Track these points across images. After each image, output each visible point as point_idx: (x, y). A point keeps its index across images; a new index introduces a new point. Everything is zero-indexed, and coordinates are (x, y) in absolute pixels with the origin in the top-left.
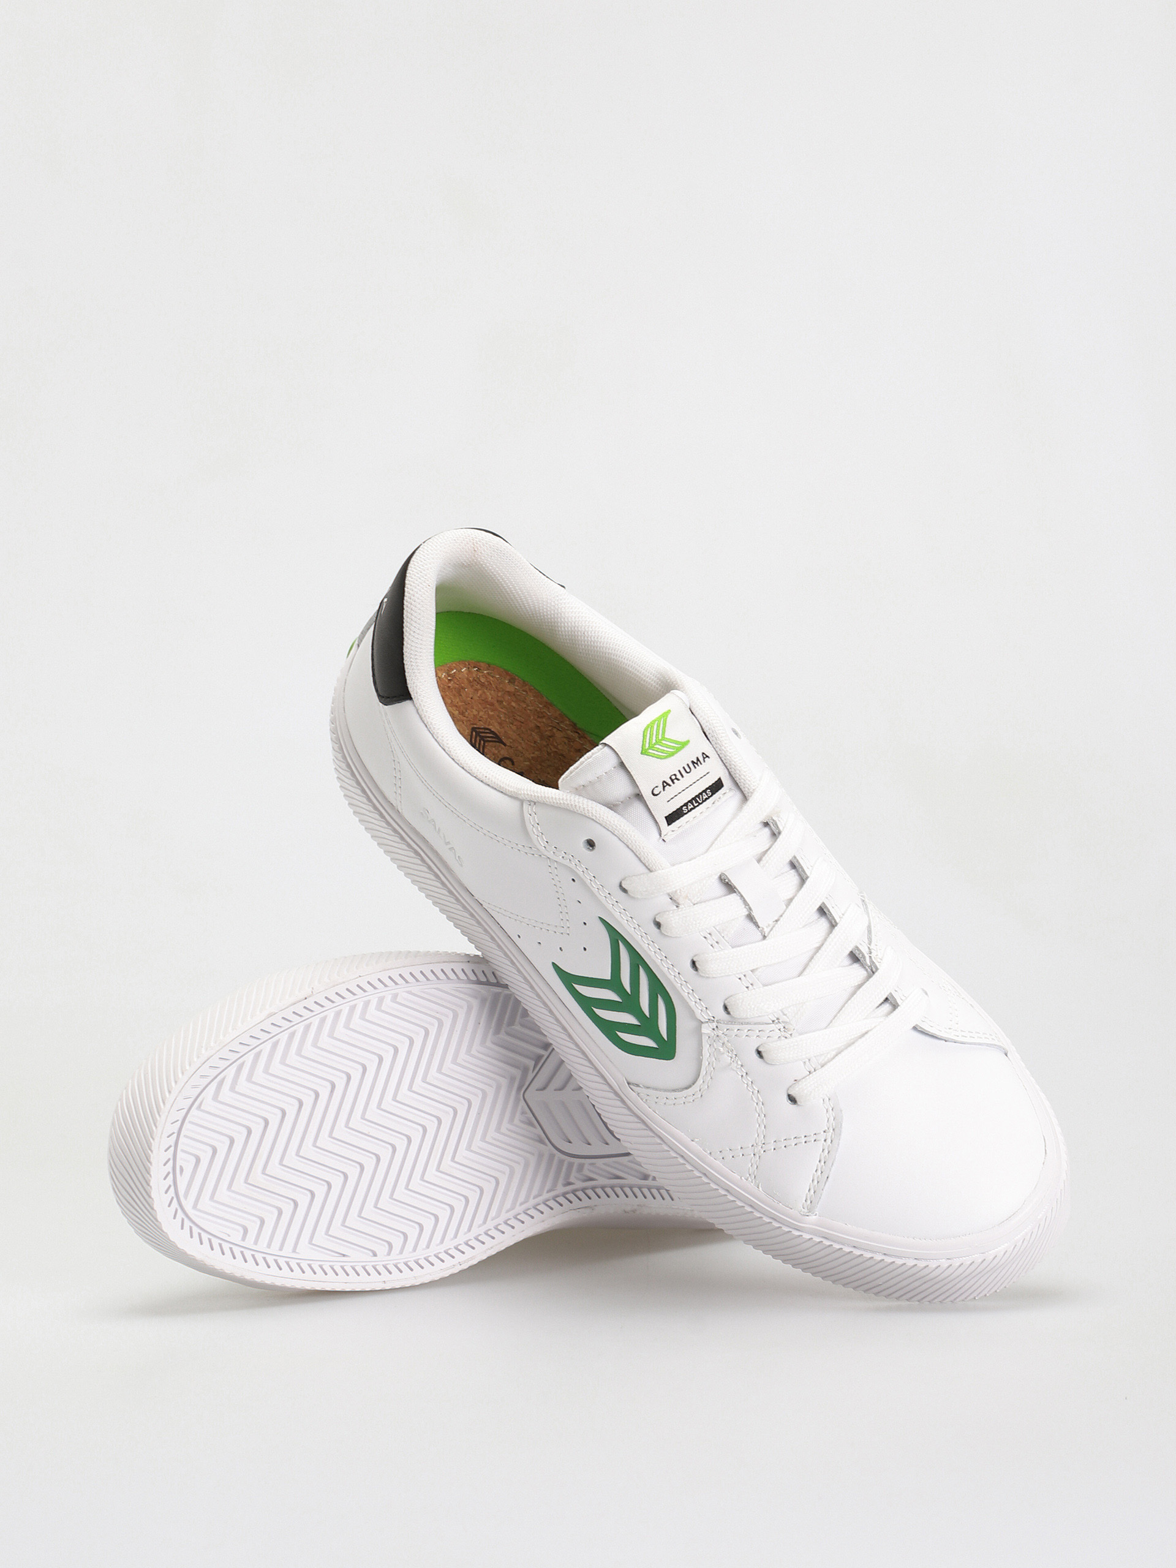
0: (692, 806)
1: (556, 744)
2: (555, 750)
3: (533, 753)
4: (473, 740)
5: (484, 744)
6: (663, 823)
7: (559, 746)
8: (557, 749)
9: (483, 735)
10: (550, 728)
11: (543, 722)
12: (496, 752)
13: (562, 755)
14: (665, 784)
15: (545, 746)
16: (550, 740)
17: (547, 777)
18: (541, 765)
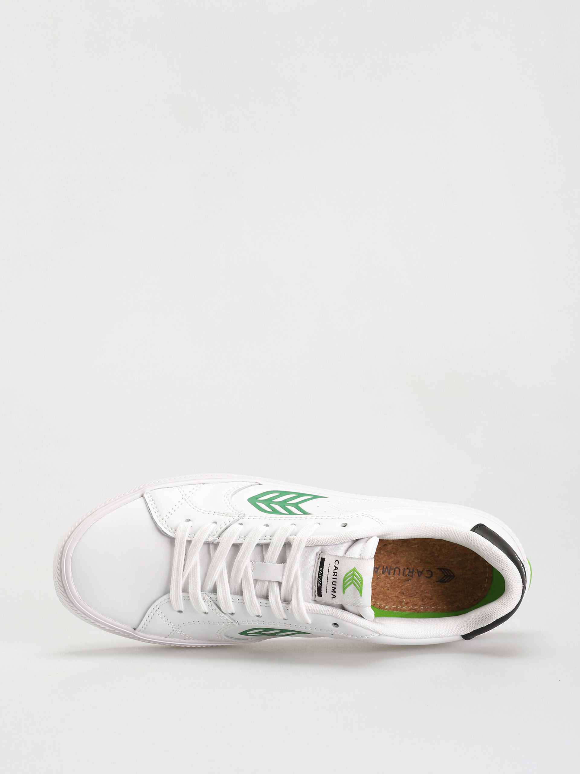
1: (418, 599)
2: (416, 596)
3: (423, 588)
4: (450, 572)
5: (445, 574)
6: (324, 556)
7: (416, 599)
8: (416, 598)
9: (448, 578)
10: (426, 603)
11: (431, 603)
12: (437, 576)
13: (411, 597)
14: (336, 568)
15: (421, 594)
16: (422, 598)
17: (409, 583)
18: (416, 586)
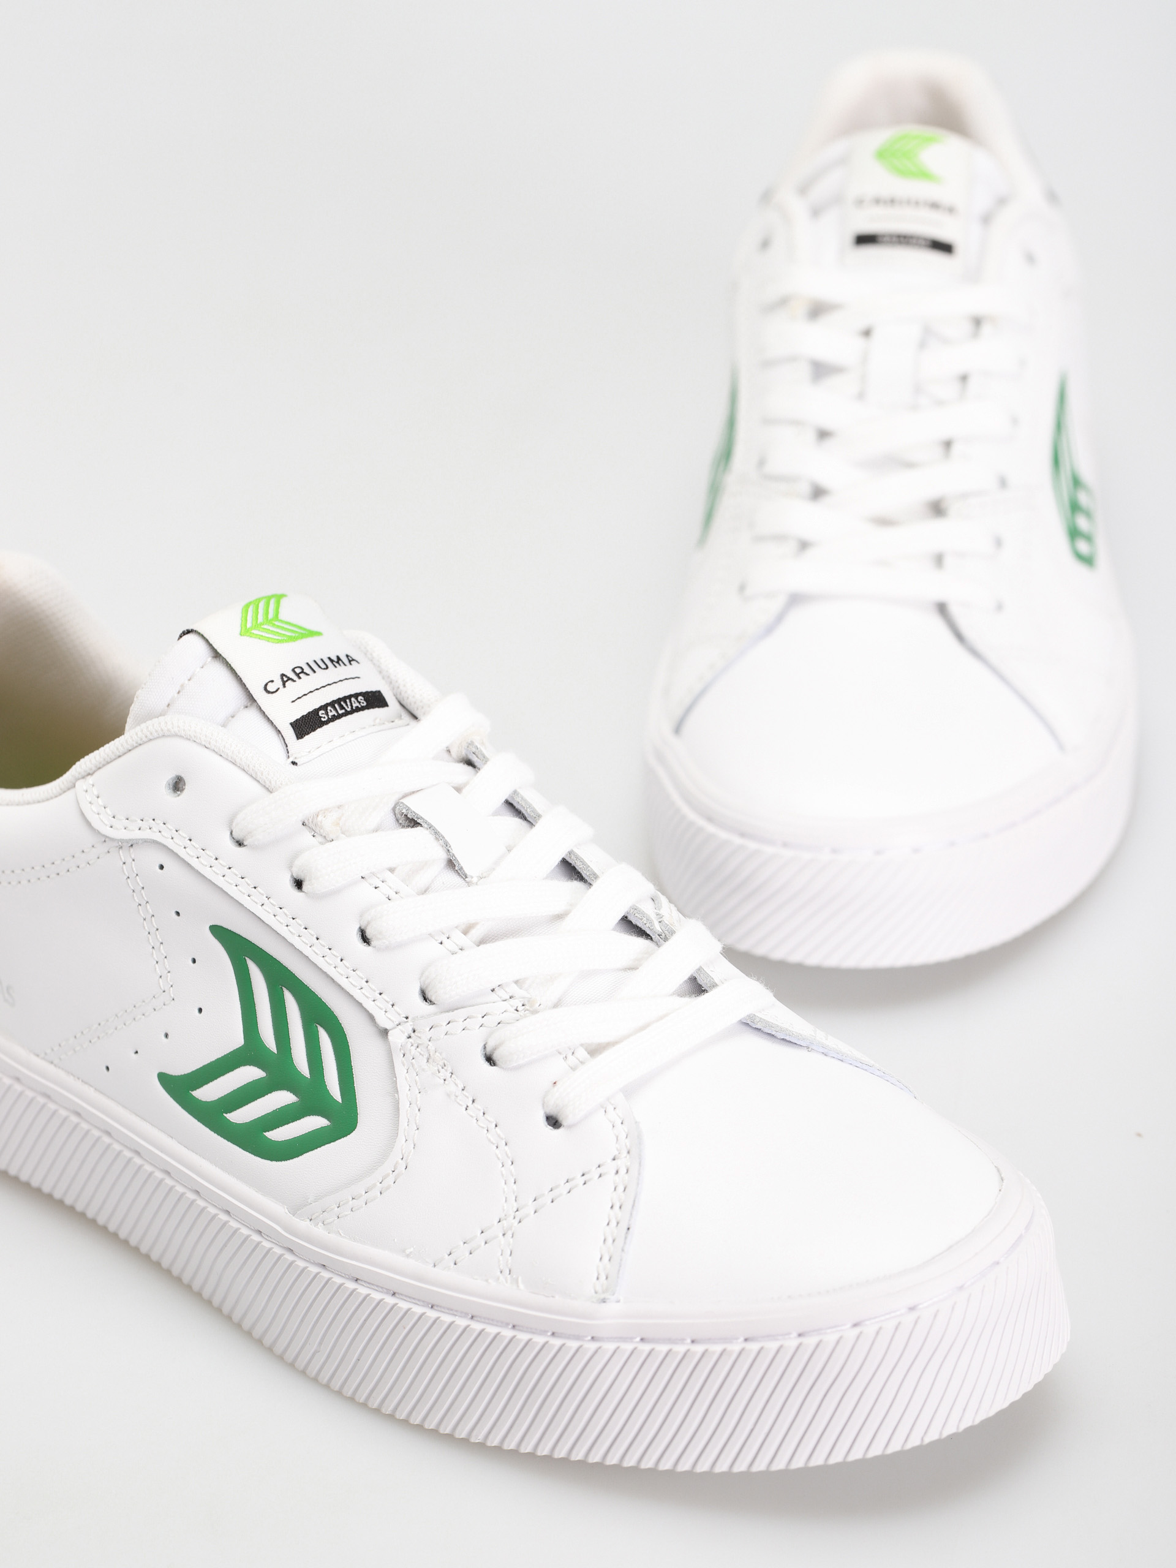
0: (334, 713)
6: (289, 733)
14: (285, 679)
